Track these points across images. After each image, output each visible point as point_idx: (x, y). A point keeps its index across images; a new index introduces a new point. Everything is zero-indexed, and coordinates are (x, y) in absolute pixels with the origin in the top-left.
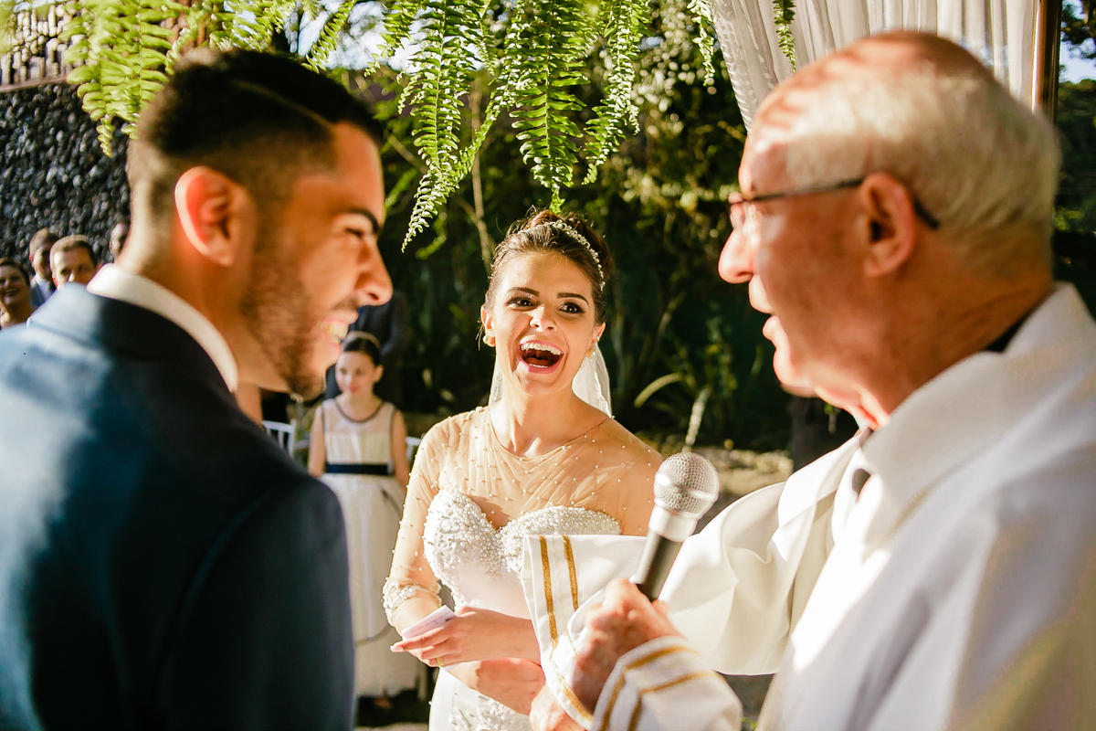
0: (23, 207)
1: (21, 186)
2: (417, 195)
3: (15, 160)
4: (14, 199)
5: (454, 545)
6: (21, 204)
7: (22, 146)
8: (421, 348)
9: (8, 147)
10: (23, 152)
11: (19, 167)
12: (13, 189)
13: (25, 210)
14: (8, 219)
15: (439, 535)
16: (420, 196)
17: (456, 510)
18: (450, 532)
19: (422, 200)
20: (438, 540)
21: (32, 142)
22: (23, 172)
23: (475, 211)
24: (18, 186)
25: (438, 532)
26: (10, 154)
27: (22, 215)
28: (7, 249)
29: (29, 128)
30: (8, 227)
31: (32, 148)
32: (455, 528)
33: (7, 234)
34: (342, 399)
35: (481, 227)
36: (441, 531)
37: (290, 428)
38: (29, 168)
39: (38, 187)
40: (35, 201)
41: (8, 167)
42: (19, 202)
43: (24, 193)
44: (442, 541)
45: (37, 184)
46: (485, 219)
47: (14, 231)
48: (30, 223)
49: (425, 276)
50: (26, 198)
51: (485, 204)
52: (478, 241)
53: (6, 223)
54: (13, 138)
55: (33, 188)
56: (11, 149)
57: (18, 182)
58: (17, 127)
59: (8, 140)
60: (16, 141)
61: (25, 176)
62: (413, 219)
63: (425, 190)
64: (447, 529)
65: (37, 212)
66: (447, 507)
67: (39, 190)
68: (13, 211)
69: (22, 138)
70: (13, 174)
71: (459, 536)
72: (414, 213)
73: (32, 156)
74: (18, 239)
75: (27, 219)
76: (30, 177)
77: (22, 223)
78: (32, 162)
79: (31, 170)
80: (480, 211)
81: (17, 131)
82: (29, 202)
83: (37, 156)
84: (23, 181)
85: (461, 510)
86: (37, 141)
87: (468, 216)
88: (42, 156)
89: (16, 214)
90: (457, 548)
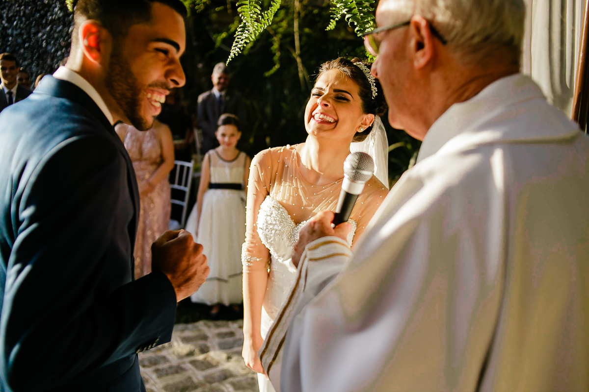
0: (56, 47)
1: (56, 35)
2: (236, 35)
3: (53, 21)
4: (52, 42)
5: (273, 232)
6: (56, 45)
7: (56, 14)
8: (265, 125)
9: (49, 14)
10: (57, 17)
11: (54, 25)
12: (51, 37)
13: (57, 48)
14: (49, 53)
15: (265, 225)
16: (237, 36)
17: (275, 212)
18: (271, 224)
19: (238, 38)
20: (265, 228)
21: (61, 12)
22: (57, 28)
23: (295, 51)
24: (54, 36)
25: (265, 224)
26: (50, 18)
27: (56, 51)
28: (49, 70)
29: (60, 4)
30: (49, 57)
31: (61, 15)
32: (274, 223)
33: (49, 61)
34: (220, 149)
35: (299, 60)
36: (267, 222)
37: (190, 165)
38: (59, 26)
39: (64, 36)
40: (63, 44)
41: (49, 26)
42: (54, 44)
43: (57, 39)
44: (267, 228)
45: (64, 34)
46: (300, 56)
47: (52, 60)
48: (60, 55)
49: (269, 86)
50: (58, 42)
51: (301, 47)
52: (297, 68)
53: (48, 55)
54: (51, 9)
55: (62, 37)
56: (50, 16)
57: (54, 33)
58: (53, 4)
59: (48, 11)
60: (53, 11)
61: (58, 30)
62: (233, 48)
63: (240, 33)
64: (269, 222)
65: (64, 49)
66: (269, 209)
67: (65, 38)
68: (52, 49)
69: (56, 9)
70: (51, 29)
71: (276, 227)
72: (234, 45)
73: (62, 19)
74: (54, 64)
75: (59, 53)
76: (60, 31)
77: (56, 55)
78: (61, 23)
79: (60, 27)
80: (298, 52)
81: (53, 5)
82: (60, 44)
83: (64, 19)
84: (58, 33)
85: (277, 212)
86: (64, 11)
87: (292, 54)
88: (66, 19)
89: (53, 50)
90: (275, 233)
